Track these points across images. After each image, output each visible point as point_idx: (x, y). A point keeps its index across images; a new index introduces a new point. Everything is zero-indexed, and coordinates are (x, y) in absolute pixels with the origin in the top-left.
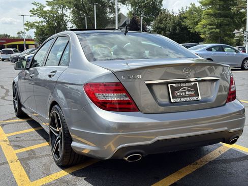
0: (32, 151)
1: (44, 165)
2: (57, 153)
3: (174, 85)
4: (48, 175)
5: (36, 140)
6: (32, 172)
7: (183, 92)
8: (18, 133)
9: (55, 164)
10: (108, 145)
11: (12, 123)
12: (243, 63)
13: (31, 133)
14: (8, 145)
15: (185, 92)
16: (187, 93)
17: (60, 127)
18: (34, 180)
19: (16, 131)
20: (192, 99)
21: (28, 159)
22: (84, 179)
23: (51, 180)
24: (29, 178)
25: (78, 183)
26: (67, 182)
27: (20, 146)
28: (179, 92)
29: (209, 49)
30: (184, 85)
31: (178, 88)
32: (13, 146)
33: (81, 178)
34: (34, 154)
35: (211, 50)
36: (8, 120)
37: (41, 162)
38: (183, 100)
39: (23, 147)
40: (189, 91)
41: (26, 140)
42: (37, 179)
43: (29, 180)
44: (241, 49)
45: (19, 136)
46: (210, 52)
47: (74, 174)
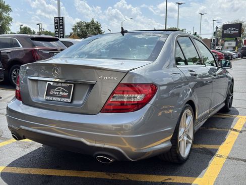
3: (51, 83)
7: (57, 91)
15: (59, 92)
16: (61, 93)
20: (63, 99)
28: (53, 91)
30: (60, 85)
31: (54, 87)
38: (54, 99)
40: (63, 91)
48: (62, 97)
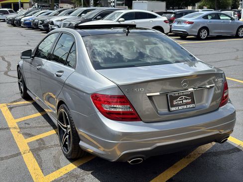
0: (41, 139)
1: (54, 156)
2: (65, 146)
3: (173, 95)
4: (59, 168)
5: (43, 127)
6: (44, 165)
8: (26, 118)
9: (64, 157)
10: (113, 149)
11: (19, 106)
12: (238, 31)
13: (38, 117)
14: (19, 132)
17: (68, 124)
18: (47, 175)
19: (24, 116)
20: (188, 106)
21: (39, 149)
22: (91, 173)
23: (62, 174)
24: (42, 172)
25: (85, 177)
26: (77, 177)
27: (29, 134)
29: (206, 17)
30: (181, 94)
31: (176, 98)
32: (23, 134)
33: (88, 172)
34: (44, 144)
35: (207, 18)
36: (15, 102)
37: (51, 154)
38: (180, 108)
39: (33, 136)
41: (34, 127)
42: (49, 173)
43: (42, 173)
44: (236, 13)
45: (28, 122)
46: (206, 20)
47: (81, 167)
48: (187, 104)
